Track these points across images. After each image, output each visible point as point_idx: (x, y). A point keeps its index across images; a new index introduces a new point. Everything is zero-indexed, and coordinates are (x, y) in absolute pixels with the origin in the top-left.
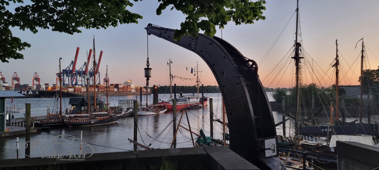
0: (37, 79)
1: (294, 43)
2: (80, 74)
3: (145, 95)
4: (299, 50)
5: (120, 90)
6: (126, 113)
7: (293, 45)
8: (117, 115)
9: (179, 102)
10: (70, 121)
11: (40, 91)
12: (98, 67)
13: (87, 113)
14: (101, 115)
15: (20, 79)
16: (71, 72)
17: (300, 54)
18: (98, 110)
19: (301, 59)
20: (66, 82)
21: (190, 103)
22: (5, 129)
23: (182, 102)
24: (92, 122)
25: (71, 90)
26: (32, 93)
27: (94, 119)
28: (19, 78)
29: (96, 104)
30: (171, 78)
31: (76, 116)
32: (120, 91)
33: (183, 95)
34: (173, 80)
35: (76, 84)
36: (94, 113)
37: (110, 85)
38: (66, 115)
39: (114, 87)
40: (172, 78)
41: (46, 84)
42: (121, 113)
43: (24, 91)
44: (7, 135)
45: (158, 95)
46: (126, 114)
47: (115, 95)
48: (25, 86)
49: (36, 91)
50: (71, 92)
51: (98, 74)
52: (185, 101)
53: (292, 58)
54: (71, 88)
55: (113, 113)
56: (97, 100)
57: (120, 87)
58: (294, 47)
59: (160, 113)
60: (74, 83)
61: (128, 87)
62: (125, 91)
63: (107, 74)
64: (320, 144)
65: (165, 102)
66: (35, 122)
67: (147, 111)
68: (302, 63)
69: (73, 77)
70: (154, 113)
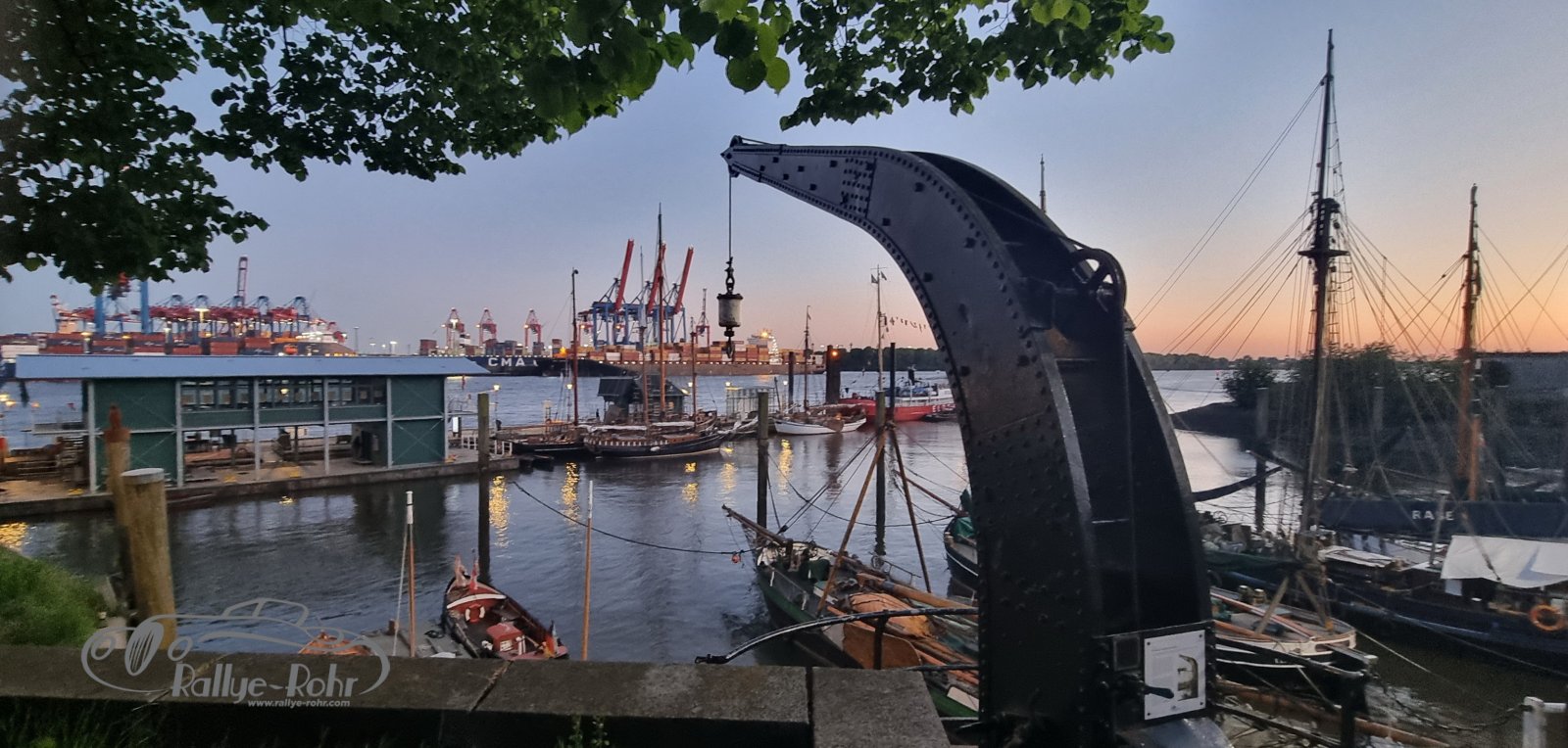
0: (536, 328)
1: (1312, 199)
2: (635, 313)
3: (801, 373)
4: (1332, 223)
5: (737, 360)
6: (747, 425)
7: (1308, 207)
8: (720, 432)
9: (905, 399)
10: (597, 443)
11: (542, 358)
12: (681, 293)
13: (642, 422)
14: (677, 430)
15: (497, 328)
16: (614, 307)
17: (1334, 241)
18: (670, 416)
19: (1337, 258)
20: (602, 336)
21: (940, 403)
22: (447, 457)
23: (913, 399)
24: (653, 449)
25: (613, 357)
26: (523, 364)
27: (659, 441)
28: (495, 326)
29: (666, 397)
30: (882, 323)
31: (613, 431)
32: (739, 363)
33: (917, 375)
34: (887, 330)
35: (625, 341)
36: (659, 424)
37: (711, 343)
38: (589, 427)
39: (723, 349)
40: (886, 324)
41: (556, 341)
42: (733, 424)
43: (506, 359)
44: (451, 471)
45: (839, 377)
46: (746, 429)
47: (722, 372)
48: (509, 345)
49: (533, 358)
50: (615, 362)
51: (681, 313)
52: (922, 395)
53: (1301, 253)
54: (612, 351)
55: (710, 424)
56: (667, 387)
57: (737, 349)
58: (1310, 215)
59: (844, 429)
60: (619, 339)
61: (761, 350)
62: (751, 362)
63: (703, 314)
64: (1399, 564)
65: (863, 398)
66: (516, 441)
67: (808, 422)
68: (1340, 272)
69: (618, 322)
70: (827, 430)
